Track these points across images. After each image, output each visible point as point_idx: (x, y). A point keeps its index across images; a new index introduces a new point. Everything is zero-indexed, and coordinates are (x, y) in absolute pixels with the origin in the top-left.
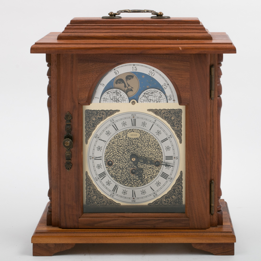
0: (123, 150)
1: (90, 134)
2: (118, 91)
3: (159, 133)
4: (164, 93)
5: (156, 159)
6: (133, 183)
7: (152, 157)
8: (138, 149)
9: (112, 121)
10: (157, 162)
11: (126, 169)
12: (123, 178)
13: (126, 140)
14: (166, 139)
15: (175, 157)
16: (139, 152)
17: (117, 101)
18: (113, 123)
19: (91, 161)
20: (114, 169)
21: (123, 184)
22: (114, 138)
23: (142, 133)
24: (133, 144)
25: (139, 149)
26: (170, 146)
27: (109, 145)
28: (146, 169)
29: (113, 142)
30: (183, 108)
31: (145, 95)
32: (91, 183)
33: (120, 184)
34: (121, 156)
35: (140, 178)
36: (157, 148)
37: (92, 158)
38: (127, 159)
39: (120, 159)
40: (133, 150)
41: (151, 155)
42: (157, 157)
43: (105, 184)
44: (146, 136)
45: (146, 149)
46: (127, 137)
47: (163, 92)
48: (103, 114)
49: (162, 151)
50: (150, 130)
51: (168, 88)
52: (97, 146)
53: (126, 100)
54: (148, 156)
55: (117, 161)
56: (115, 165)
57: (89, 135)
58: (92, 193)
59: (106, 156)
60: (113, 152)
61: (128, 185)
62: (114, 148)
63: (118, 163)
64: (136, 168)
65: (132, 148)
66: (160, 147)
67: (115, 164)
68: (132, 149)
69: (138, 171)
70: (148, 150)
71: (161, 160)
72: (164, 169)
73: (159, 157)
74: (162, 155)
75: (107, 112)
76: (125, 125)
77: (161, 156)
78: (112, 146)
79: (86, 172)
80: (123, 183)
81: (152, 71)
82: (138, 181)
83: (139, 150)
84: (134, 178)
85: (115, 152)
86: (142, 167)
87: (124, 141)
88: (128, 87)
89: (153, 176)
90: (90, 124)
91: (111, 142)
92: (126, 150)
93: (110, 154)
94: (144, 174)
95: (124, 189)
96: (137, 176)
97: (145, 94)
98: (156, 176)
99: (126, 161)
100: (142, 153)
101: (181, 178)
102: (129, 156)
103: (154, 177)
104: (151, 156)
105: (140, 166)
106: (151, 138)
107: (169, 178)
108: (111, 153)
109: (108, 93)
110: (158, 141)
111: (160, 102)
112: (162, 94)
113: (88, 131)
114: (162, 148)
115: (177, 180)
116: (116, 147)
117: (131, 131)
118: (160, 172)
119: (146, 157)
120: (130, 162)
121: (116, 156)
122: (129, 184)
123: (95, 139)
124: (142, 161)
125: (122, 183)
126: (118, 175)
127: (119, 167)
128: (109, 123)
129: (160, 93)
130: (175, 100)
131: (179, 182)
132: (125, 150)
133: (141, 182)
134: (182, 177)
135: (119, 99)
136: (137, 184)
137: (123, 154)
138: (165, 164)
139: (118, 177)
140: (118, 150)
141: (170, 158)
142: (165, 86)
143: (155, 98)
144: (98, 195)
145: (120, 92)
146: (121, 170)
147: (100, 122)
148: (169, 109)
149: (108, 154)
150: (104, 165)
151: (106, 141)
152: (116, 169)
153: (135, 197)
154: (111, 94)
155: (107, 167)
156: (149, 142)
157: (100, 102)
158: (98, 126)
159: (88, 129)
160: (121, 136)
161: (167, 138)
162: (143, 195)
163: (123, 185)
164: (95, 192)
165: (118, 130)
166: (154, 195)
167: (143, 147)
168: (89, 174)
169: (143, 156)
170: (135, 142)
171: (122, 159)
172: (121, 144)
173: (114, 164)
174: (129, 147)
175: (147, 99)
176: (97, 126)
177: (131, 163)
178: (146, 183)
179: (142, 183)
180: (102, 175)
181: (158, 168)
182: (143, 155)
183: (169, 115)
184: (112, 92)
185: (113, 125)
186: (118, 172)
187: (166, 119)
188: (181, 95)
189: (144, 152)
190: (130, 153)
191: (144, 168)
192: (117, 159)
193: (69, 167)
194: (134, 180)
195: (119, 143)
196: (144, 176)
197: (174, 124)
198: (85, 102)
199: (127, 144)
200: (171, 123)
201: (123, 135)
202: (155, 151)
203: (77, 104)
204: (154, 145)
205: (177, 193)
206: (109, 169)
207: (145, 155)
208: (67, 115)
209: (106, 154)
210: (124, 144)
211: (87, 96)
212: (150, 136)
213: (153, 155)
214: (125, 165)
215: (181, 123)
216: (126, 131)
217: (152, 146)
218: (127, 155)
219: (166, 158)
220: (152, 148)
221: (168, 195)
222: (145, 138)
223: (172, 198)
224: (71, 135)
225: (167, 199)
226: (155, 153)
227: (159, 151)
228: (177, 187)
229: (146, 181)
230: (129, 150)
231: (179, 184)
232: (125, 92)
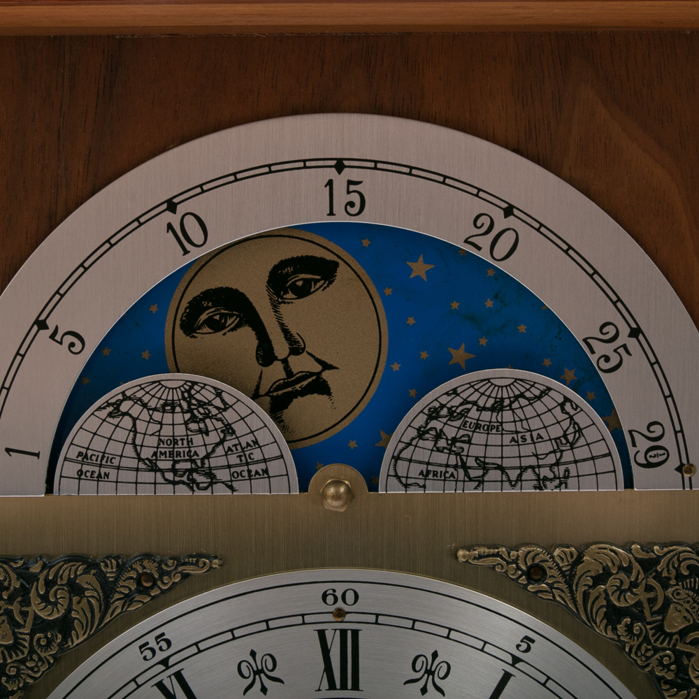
2: (208, 395)
4: (604, 406)
9: (153, 644)
17: (195, 476)
18: (165, 662)
31: (434, 424)
48: (75, 590)
53: (274, 468)
75: (110, 569)
76: (267, 683)
81: (498, 215)
88: (293, 360)
97: (433, 414)
109: (116, 411)
111: (563, 481)
112: (581, 419)
129: (568, 407)
130: (692, 468)
135: (213, 462)
142: (608, 349)
143: (527, 450)
145: (218, 402)
148: (648, 540)
154: (145, 415)
157: (50, 489)
175: (453, 460)
183: (640, 590)
184: (153, 404)
185: (167, 683)
187: (614, 632)
197: (682, 672)
200: (661, 663)
232: (268, 399)
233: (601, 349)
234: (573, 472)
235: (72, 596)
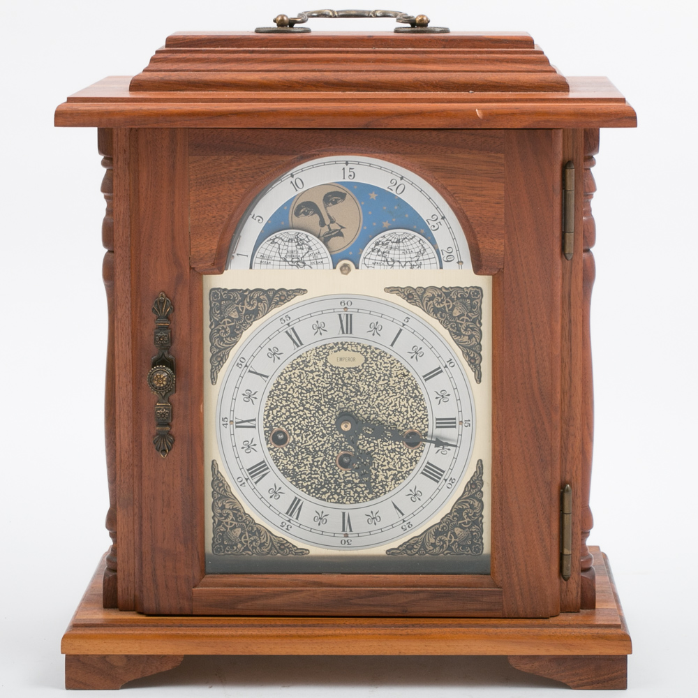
1: (223, 355)
2: (303, 237)
3: (416, 353)
4: (433, 242)
5: (409, 427)
6: (345, 492)
7: (398, 421)
8: (359, 397)
9: (284, 318)
10: (413, 433)
11: (325, 455)
12: (317, 478)
13: (324, 375)
14: (437, 372)
15: (462, 422)
16: (362, 408)
17: (299, 263)
18: (288, 324)
19: (226, 431)
20: (292, 452)
21: (317, 494)
22: (292, 367)
23: (369, 354)
24: (344, 384)
25: (361, 398)
26: (450, 390)
27: (277, 386)
28: (382, 453)
29: (287, 378)
30: (484, 282)
31: (377, 247)
32: (226, 491)
33: (309, 494)
34: (310, 417)
35: (365, 479)
36: (411, 397)
37: (228, 422)
38: (328, 426)
39: (307, 426)
40: (345, 401)
41: (395, 416)
42: (411, 419)
43: (267, 496)
44: (381, 361)
45: (381, 398)
46: (328, 364)
47: (429, 238)
48: (259, 300)
49: (427, 404)
50: (392, 345)
51: (443, 228)
52: (242, 390)
53: (325, 261)
54: (387, 417)
55: (298, 432)
56: (294, 441)
57: (222, 360)
58: (229, 520)
59: (267, 418)
60: (288, 405)
61: (330, 499)
62: (290, 394)
63: (302, 438)
64: (353, 450)
65: (341, 394)
66: (419, 392)
67: (294, 439)
68: (341, 397)
69: (358, 458)
70: (386, 401)
71: (424, 430)
72: (430, 454)
73: (417, 420)
74: (427, 415)
75: (271, 294)
76: (322, 331)
77: (423, 417)
78: (285, 389)
79: (213, 461)
80: (317, 491)
81: (398, 179)
82: (360, 487)
83: (362, 400)
84: (346, 477)
85: (294, 406)
86: (370, 447)
87: (319, 376)
88: (331, 225)
89: (400, 474)
90: (223, 328)
91: (283, 378)
92: (325, 402)
93: (279, 411)
94: (374, 469)
95: (320, 509)
96: (357, 474)
97: (377, 244)
98: (408, 473)
99: (324, 432)
100: (369, 410)
101: (478, 479)
102: (334, 417)
103: (402, 476)
104: (396, 419)
105: (364, 444)
106: (394, 368)
107: (446, 480)
108: (281, 409)
109: (273, 242)
110: (415, 376)
111: (420, 266)
112: (425, 246)
113: (217, 347)
114: (425, 396)
115: (467, 485)
116: (297, 391)
117: (339, 347)
118: (420, 463)
119: (380, 422)
120: (336, 434)
121: (297, 417)
122: (332, 495)
123: (237, 371)
124: (370, 433)
125: (314, 492)
126: (301, 470)
127: (306, 449)
128: (278, 324)
129: (421, 242)
130: (462, 262)
131: (474, 489)
132: (322, 402)
133: (368, 491)
134: (481, 477)
135: (305, 259)
136: (356, 495)
137: (317, 412)
138: (434, 440)
139: (303, 476)
140: (302, 400)
141: (448, 423)
142: (434, 223)
143: (408, 256)
144: (247, 525)
145: (306, 239)
146: (311, 456)
147: (252, 322)
148: (447, 287)
149: (275, 411)
150: (264, 442)
151: (267, 377)
152: (296, 455)
153: (351, 531)
154: (283, 243)
155: (272, 447)
156: (391, 379)
157: (251, 268)
158: (246, 334)
159: (216, 343)
160: (311, 363)
161: (439, 368)
162: (372, 527)
163: (317, 498)
164: (236, 518)
165: (302, 344)
166: (404, 527)
167: (372, 391)
168: (222, 469)
169: (373, 419)
170: (350, 378)
171: (313, 427)
172: (309, 385)
173: (292, 439)
174: (333, 392)
175: (383, 259)
176: (242, 333)
177: (338, 438)
178: (381, 492)
179: (369, 494)
180: (258, 470)
181: (414, 451)
182: (373, 416)
183: (445, 302)
184: (285, 240)
185: (289, 331)
186: (303, 463)
187: (436, 315)
188: (480, 247)
189: (374, 408)
190: (337, 408)
191: (376, 451)
192: (300, 426)
193: (164, 446)
194: (347, 483)
195: (306, 381)
196: (376, 474)
197: (459, 330)
198: (209, 264)
199: (328, 385)
200: (451, 327)
201: (317, 358)
202: (407, 405)
203: (188, 270)
204: (402, 388)
205: (466, 521)
206: (276, 455)
207: (378, 415)
208: (160, 300)
209: (269, 413)
210: (320, 385)
211: (215, 247)
212: (392, 362)
213: (402, 415)
214: (321, 443)
215: (478, 325)
216: (323, 347)
217: (399, 391)
218: (326, 415)
219: (437, 423)
220: (397, 397)
221: (441, 525)
222: (379, 366)
223: (454, 533)
224: (170, 357)
225: (440, 537)
226: (406, 409)
227: (419, 403)
228: (469, 504)
229: (380, 488)
230: (334, 401)
231: (473, 496)
232: (323, 238)
233: (432, 223)
234: (423, 263)
235: (258, 302)
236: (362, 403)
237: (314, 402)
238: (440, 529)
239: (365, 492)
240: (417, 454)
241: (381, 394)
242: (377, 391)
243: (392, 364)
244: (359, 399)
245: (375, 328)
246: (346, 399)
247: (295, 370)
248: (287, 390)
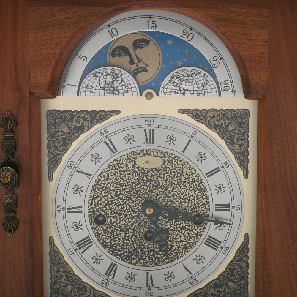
0: (127, 192)
1: (58, 159)
2: (118, 72)
3: (201, 157)
4: (214, 76)
5: (195, 210)
6: (149, 258)
7: (188, 206)
8: (159, 189)
9: (103, 132)
10: (198, 215)
11: (134, 231)
12: (128, 249)
13: (133, 173)
14: (216, 171)
15: (234, 206)
16: (161, 197)
17: (114, 91)
18: (106, 137)
19: (60, 215)
20: (109, 230)
21: (128, 260)
22: (109, 168)
23: (167, 158)
24: (148, 180)
25: (160, 190)
26: (225, 184)
27: (98, 182)
28: (176, 229)
29: (106, 176)
30: (250, 105)
31: (173, 80)
32: (60, 259)
33: (122, 260)
34: (123, 205)
35: (163, 249)
36: (197, 189)
37: (62, 209)
38: (136, 210)
39: (120, 211)
40: (149, 193)
41: (185, 203)
42: (197, 205)
43: (91, 262)
44: (175, 163)
45: (175, 190)
46: (136, 166)
47: (211, 73)
48: (85, 119)
49: (209, 194)
50: (183, 151)
51: (222, 66)
52: (72, 185)
53: (134, 90)
54: (180, 204)
55: (114, 215)
56: (111, 222)
57: (56, 163)
58: (62, 280)
59: (91, 206)
60: (107, 196)
61: (138, 263)
62: (108, 188)
63: (117, 220)
64: (155, 228)
65: (146, 188)
66: (203, 186)
67: (111, 220)
68: (146, 190)
69: (158, 233)
70: (179, 192)
71: (206, 212)
72: (211, 230)
73: (201, 206)
74: (209, 202)
75: (93, 114)
76: (132, 142)
77: (206, 203)
78: (104, 184)
79: (50, 237)
80: (128, 258)
81: (189, 30)
82: (159, 254)
83: (161, 191)
84: (149, 248)
85: (111, 197)
86: (167, 225)
87: (130, 174)
88: (138, 64)
89: (189, 245)
90: (57, 139)
91: (103, 176)
92: (134, 193)
93: (100, 200)
94: (170, 241)
95: (130, 271)
96: (157, 245)
97: (173, 77)
98: (195, 244)
99: (133, 215)
100: (166, 198)
101: (245, 247)
102: (141, 204)
103: (190, 246)
104: (186, 205)
105: (163, 224)
106: (185, 169)
107: (222, 248)
108: (101, 198)
109: (95, 75)
110: (200, 174)
111: (204, 94)
112: (208, 79)
113: (52, 154)
114: (208, 188)
115: (237, 252)
116: (113, 186)
117: (144, 153)
118: (203, 237)
119: (174, 207)
120: (142, 216)
121: (113, 205)
122: (139, 260)
123: (68, 171)
124: (167, 215)
125: (125, 259)
126: (116, 242)
127: (120, 227)
128: (98, 137)
129: (205, 76)
130: (235, 91)
131: (242, 254)
132: (132, 193)
133: (165, 257)
134: (248, 246)
135: (119, 88)
136: (157, 260)
137: (128, 200)
138: (214, 219)
139: (118, 247)
140: (117, 192)
141: (224, 207)
142: (215, 62)
143: (195, 86)
144: (76, 283)
145: (120, 74)
146: (123, 233)
147: (79, 135)
148: (224, 109)
149: (96, 201)
150: (88, 223)
151: (91, 175)
152: (113, 232)
153: (153, 285)
154: (102, 77)
155: (95, 226)
156: (182, 176)
157: (78, 95)
158: (75, 144)
159: (52, 150)
160: (124, 165)
161: (218, 168)
162: (168, 283)
163: (128, 263)
164: (68, 278)
165: (116, 151)
166: (191, 282)
167: (169, 185)
168: (57, 243)
169: (169, 205)
170: (152, 176)
171: (125, 211)
172: (122, 181)
173: (109, 220)
174: (139, 186)
175: (177, 88)
176: (71, 143)
177: (143, 219)
178: (175, 257)
179: (166, 259)
180: (85, 243)
181: (199, 228)
182: (169, 203)
183: (222, 120)
184: (104, 74)
185: (107, 142)
186: (118, 237)
187: (216, 130)
188: (250, 78)
189: (170, 197)
190: (143, 198)
191: (172, 228)
192: (115, 211)
193: (10, 227)
194: (150, 252)
195: (120, 178)
196: (171, 244)
197: (232, 140)
198: (44, 90)
199: (136, 181)
200: (227, 138)
201: (128, 161)
202: (194, 195)
203: (28, 95)
204: (191, 182)
205: (236, 277)
206: (97, 232)
207: (172, 202)
208: (5, 117)
209: (92, 202)
210: (130, 181)
211: (49, 77)
212: (183, 164)
213: (190, 202)
214: (131, 223)
215: (246, 137)
216: (132, 153)
217: (188, 185)
218: (135, 203)
219: (216, 208)
220: (187, 189)
221: (218, 281)
222: (174, 167)
223: (227, 286)
224: (14, 160)
225: (218, 289)
226: (193, 198)
227: (203, 193)
228: (239, 265)
229: (174, 254)
230: (141, 192)
231: (241, 260)
232: (132, 73)
233: (213, 62)
234: (206, 92)
235: (84, 120)
236: (161, 193)
237: (126, 193)
238: (217, 283)
239: (163, 258)
240: (202, 230)
241: (175, 187)
242: (172, 185)
243: (183, 165)
244: (159, 191)
245: (171, 139)
246: (150, 191)
247: (111, 170)
248: (106, 185)
